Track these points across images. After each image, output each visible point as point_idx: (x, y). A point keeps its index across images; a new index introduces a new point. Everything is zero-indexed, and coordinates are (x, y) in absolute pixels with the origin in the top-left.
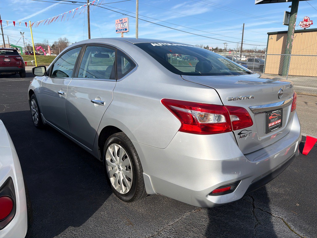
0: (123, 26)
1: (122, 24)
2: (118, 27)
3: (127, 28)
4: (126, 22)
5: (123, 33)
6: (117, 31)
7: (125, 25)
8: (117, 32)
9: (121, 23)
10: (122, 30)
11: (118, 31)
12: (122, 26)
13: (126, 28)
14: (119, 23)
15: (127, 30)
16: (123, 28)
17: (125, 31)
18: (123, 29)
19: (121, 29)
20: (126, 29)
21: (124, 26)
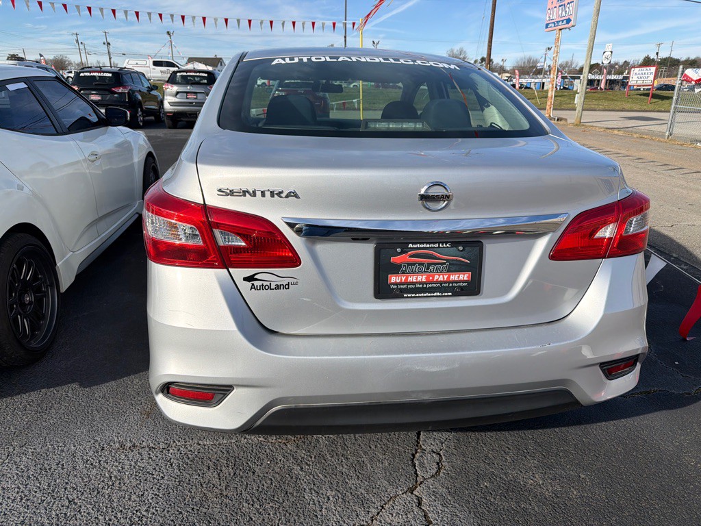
0: (564, 13)
1: (561, 8)
2: (551, 16)
3: (572, 18)
4: (571, 2)
5: (560, 30)
6: (547, 26)
7: (567, 9)
8: (548, 29)
9: (560, 6)
10: (560, 23)
11: (550, 25)
12: (560, 12)
13: (570, 17)
14: (555, 7)
15: (572, 23)
16: (563, 18)
17: (567, 26)
18: (563, 21)
19: (557, 22)
20: (569, 21)
21: (566, 12)
